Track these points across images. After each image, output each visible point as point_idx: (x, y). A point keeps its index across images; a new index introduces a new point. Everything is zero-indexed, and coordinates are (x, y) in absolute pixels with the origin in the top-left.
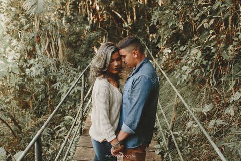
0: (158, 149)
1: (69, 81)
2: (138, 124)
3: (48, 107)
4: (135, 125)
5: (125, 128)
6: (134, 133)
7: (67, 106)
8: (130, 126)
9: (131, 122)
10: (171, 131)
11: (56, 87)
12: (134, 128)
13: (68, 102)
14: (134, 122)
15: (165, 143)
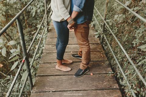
0: (97, 35)
1: (36, 4)
2: (84, 4)
3: (25, 24)
4: (83, 5)
5: (76, 9)
6: (82, 11)
7: (38, 22)
8: (79, 6)
9: (79, 3)
10: (104, 21)
11: (29, 10)
12: (82, 7)
13: (38, 19)
14: (81, 3)
15: (101, 30)
